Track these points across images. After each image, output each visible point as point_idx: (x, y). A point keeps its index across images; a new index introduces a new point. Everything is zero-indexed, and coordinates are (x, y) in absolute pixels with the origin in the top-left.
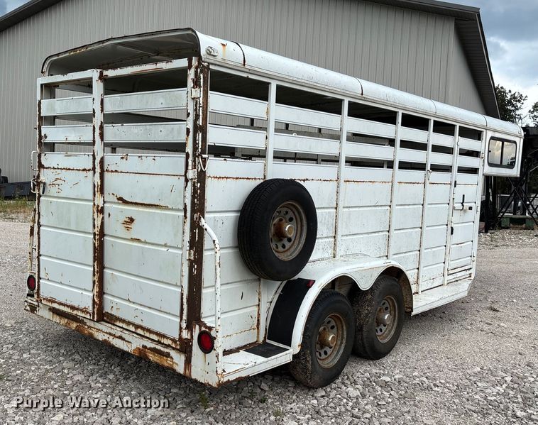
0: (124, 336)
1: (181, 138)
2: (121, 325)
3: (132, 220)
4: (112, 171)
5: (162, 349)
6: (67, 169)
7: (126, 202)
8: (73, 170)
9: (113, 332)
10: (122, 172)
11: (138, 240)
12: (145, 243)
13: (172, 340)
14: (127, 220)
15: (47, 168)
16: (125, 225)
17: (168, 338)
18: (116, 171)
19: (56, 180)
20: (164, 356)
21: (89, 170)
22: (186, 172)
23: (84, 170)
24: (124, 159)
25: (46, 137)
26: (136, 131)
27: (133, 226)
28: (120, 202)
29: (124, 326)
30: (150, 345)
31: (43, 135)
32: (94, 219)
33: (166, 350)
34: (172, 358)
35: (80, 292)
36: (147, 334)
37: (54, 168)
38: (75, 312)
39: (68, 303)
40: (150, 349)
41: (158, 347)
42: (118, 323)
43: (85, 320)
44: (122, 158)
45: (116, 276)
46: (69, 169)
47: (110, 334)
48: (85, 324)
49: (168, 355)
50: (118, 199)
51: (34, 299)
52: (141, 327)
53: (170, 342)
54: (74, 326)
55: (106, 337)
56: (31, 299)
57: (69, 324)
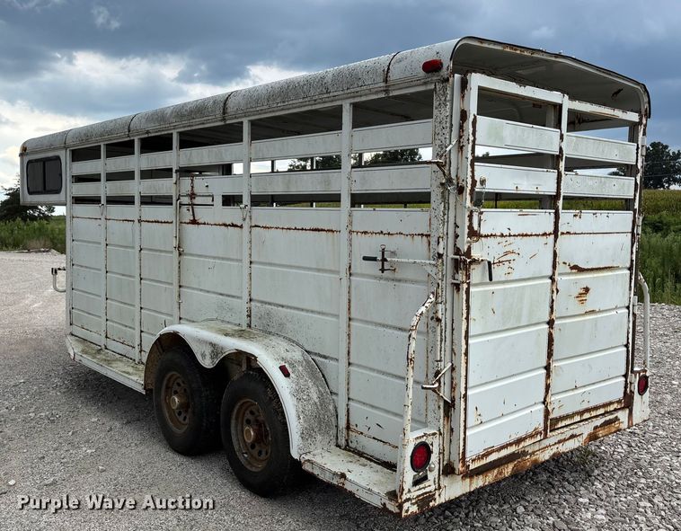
0: (574, 432)
1: (630, 195)
2: (563, 423)
3: (587, 290)
6: (523, 235)
7: (580, 270)
8: (531, 235)
9: (562, 437)
10: (575, 234)
11: (593, 312)
12: (600, 311)
13: (617, 402)
14: (582, 291)
15: (486, 236)
16: (580, 299)
17: (614, 403)
18: (568, 233)
19: (506, 254)
20: (612, 423)
21: (550, 234)
22: (633, 229)
23: (545, 234)
24: (578, 217)
25: (483, 182)
27: (588, 297)
28: (574, 271)
29: (568, 422)
30: (599, 422)
31: (477, 178)
32: (553, 301)
33: (613, 416)
34: (619, 419)
35: (528, 411)
36: (594, 414)
37: (502, 235)
38: (521, 446)
39: (513, 439)
40: (601, 425)
41: (607, 418)
43: (527, 449)
44: (575, 216)
45: (560, 367)
46: (526, 235)
47: (559, 442)
48: (527, 453)
49: (616, 419)
50: (572, 268)
51: (427, 484)
52: (588, 410)
53: (615, 406)
54: (508, 470)
55: (555, 450)
56: (422, 486)
57: (501, 473)
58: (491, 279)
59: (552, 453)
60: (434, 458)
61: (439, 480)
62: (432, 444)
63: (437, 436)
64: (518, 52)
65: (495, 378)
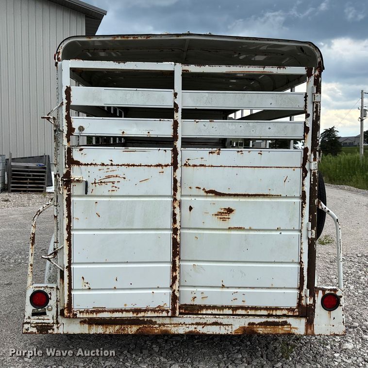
0: (219, 321)
3: (230, 211)
4: (194, 166)
5: (277, 320)
6: (128, 165)
7: (219, 194)
8: (140, 166)
10: (211, 166)
11: (240, 229)
12: (250, 229)
13: (287, 309)
14: (223, 211)
15: (86, 165)
16: (220, 216)
17: (282, 309)
18: (203, 165)
19: (109, 177)
20: (278, 325)
22: (304, 164)
24: (215, 154)
26: (233, 127)
27: (231, 215)
28: (210, 194)
30: (257, 320)
31: (75, 126)
33: (281, 320)
34: (290, 325)
35: (151, 291)
36: (252, 312)
37: (103, 164)
38: (141, 315)
39: (129, 307)
40: (261, 324)
41: (271, 320)
42: (204, 312)
43: (154, 320)
44: (211, 153)
45: (201, 267)
46: (133, 165)
47: (198, 324)
48: (155, 323)
49: (285, 323)
50: (207, 192)
51: (46, 317)
52: (242, 308)
53: (285, 312)
54: (133, 330)
55: (192, 328)
56: (40, 317)
57: (124, 330)
58: (86, 193)
59: (187, 330)
60: (52, 303)
61: (57, 318)
62: (50, 294)
63: (55, 290)
64: (132, 39)
65: (105, 261)
